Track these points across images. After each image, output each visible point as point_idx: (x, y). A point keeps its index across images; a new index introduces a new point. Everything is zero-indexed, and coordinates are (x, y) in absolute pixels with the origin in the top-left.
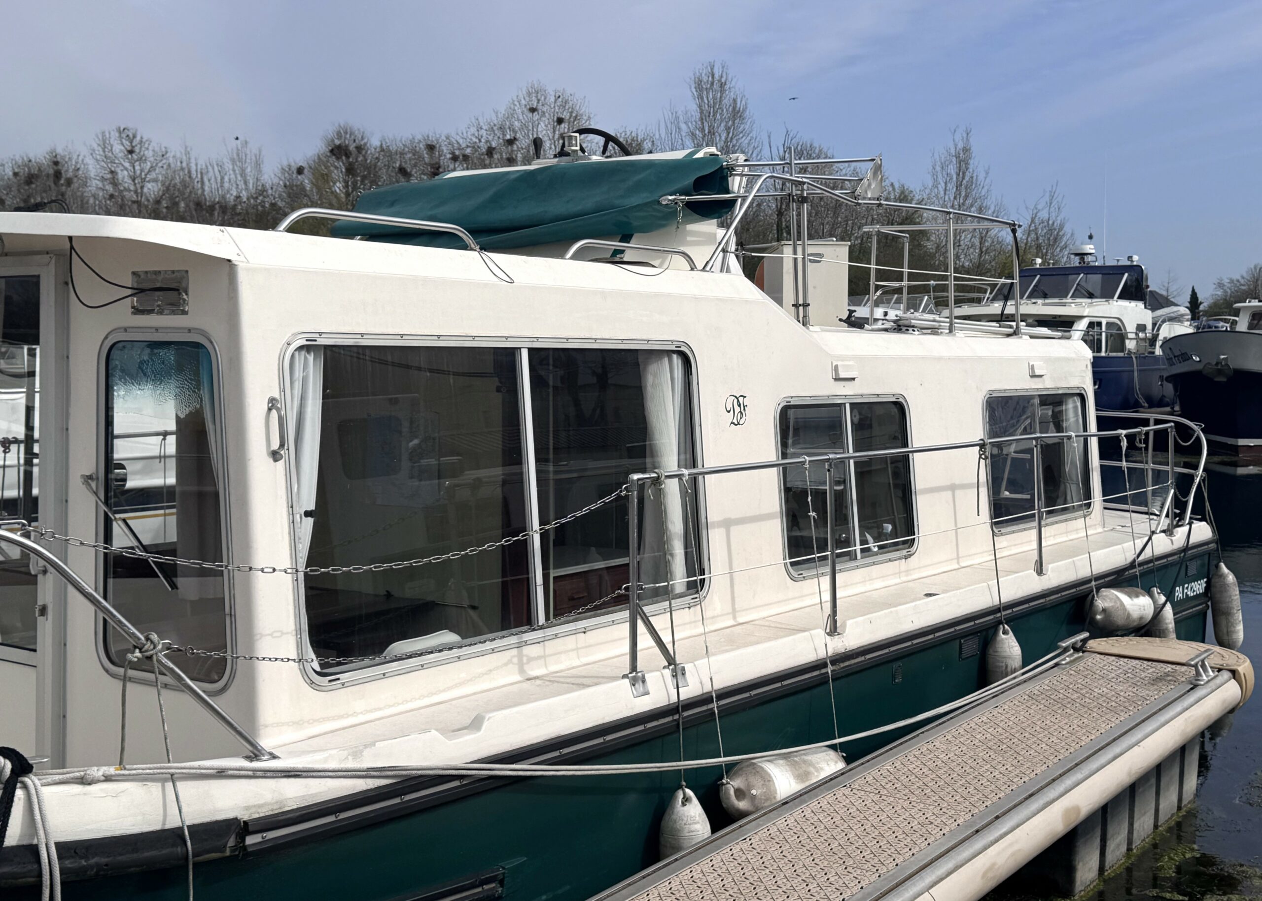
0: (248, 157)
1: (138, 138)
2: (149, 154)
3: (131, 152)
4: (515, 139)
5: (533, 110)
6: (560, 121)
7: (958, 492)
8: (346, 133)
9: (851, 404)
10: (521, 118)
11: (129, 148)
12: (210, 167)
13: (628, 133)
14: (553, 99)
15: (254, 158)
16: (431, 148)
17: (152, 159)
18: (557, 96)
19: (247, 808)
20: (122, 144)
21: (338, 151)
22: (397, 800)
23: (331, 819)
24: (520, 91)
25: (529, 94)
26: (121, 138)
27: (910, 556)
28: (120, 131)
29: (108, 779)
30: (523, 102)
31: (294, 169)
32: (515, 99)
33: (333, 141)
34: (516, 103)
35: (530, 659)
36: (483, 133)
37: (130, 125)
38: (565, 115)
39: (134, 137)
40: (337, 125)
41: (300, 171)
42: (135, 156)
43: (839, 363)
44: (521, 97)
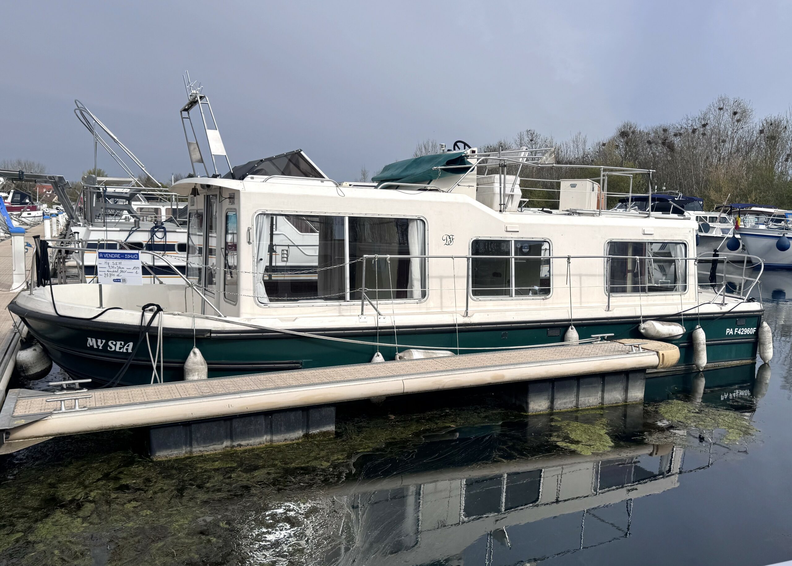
0: (580, 140)
1: (535, 134)
2: (539, 141)
3: (532, 140)
4: (707, 124)
5: (721, 109)
6: (735, 113)
7: (583, 278)
8: (628, 125)
9: (515, 241)
10: (714, 113)
11: (531, 139)
12: (562, 145)
13: (773, 117)
14: (732, 103)
15: (583, 140)
16: (665, 130)
17: (540, 143)
18: (735, 100)
19: (214, 328)
20: (528, 137)
21: (623, 134)
22: (261, 334)
23: (239, 334)
24: (714, 100)
25: (719, 101)
26: (528, 134)
27: (546, 299)
28: (528, 131)
29: (179, 315)
30: (716, 105)
31: (601, 144)
32: (711, 104)
33: (621, 130)
34: (712, 106)
35: (343, 310)
36: (690, 122)
37: (532, 129)
38: (739, 111)
39: (534, 133)
40: (624, 122)
41: (604, 145)
42: (533, 142)
43: (508, 226)
44: (715, 102)
